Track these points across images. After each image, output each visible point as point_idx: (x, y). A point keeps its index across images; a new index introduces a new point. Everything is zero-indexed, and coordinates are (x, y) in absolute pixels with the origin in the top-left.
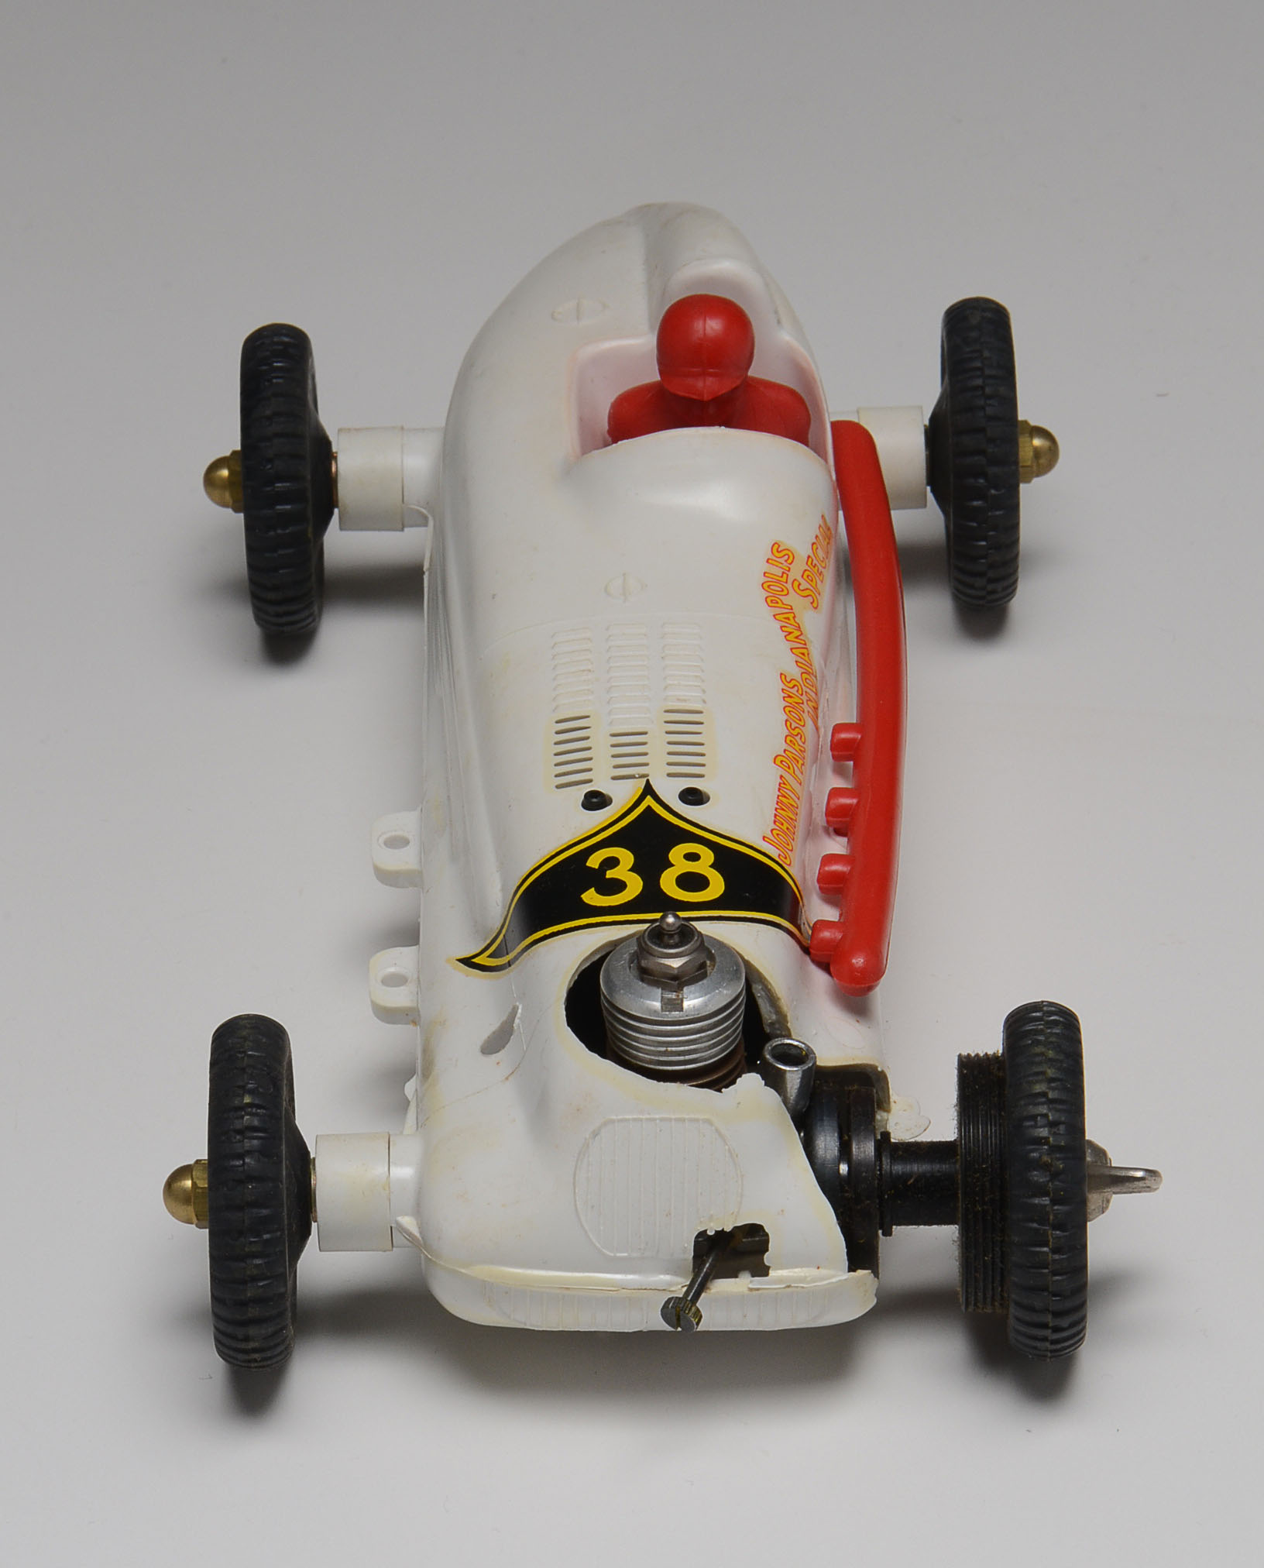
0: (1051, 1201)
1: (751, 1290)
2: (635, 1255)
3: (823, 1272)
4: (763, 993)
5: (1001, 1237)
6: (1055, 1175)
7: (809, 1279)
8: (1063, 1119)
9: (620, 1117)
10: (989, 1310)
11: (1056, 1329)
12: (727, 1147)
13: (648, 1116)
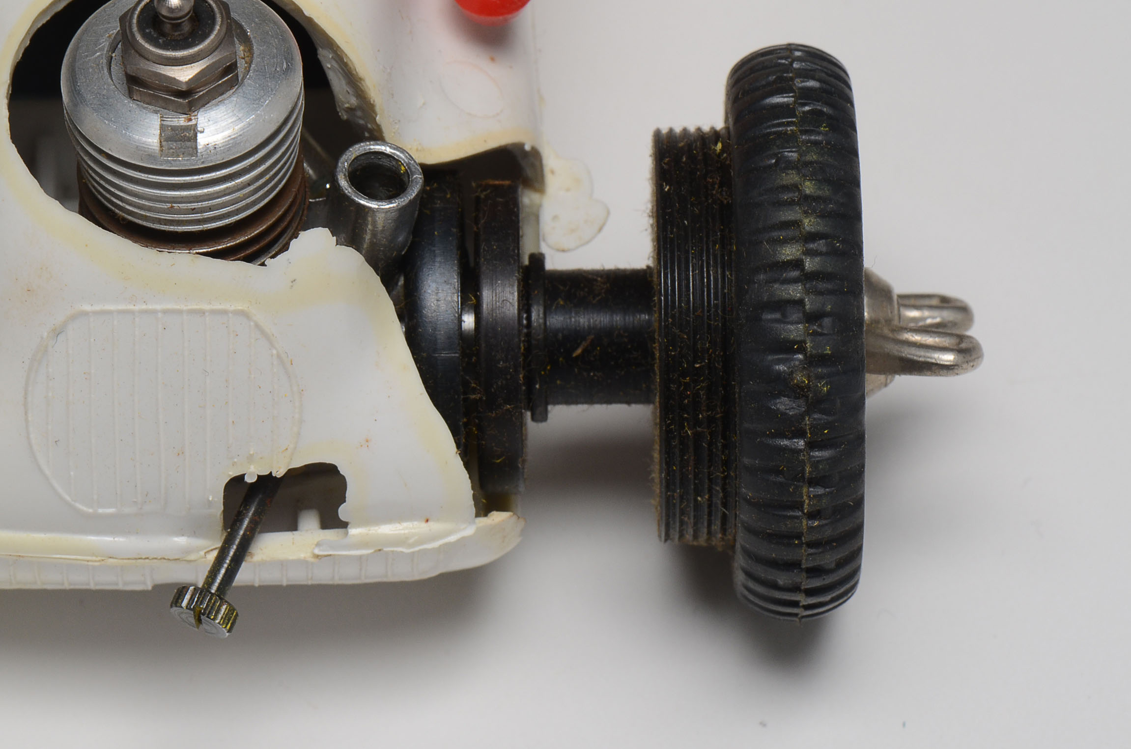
0: (807, 444)
1: (317, 556)
2: (127, 509)
3: (435, 526)
4: (336, 65)
5: (723, 472)
6: (816, 403)
7: (411, 541)
8: (829, 308)
9: (97, 308)
10: (702, 541)
11: (815, 571)
12: (274, 352)
13: (144, 307)
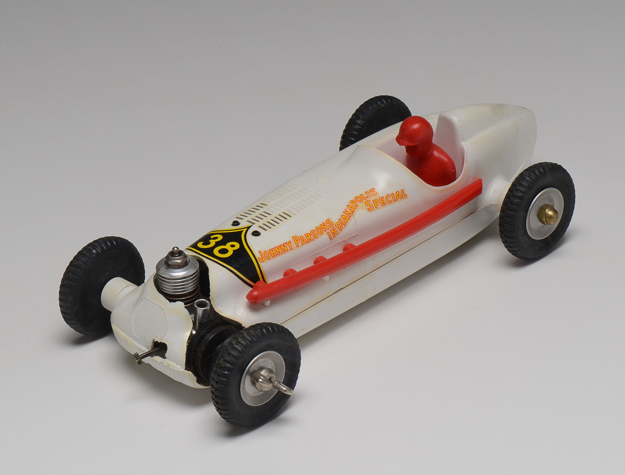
1: (161, 362)
2: (140, 338)
7: (174, 366)
9: (147, 298)
12: (165, 319)
13: (153, 301)
